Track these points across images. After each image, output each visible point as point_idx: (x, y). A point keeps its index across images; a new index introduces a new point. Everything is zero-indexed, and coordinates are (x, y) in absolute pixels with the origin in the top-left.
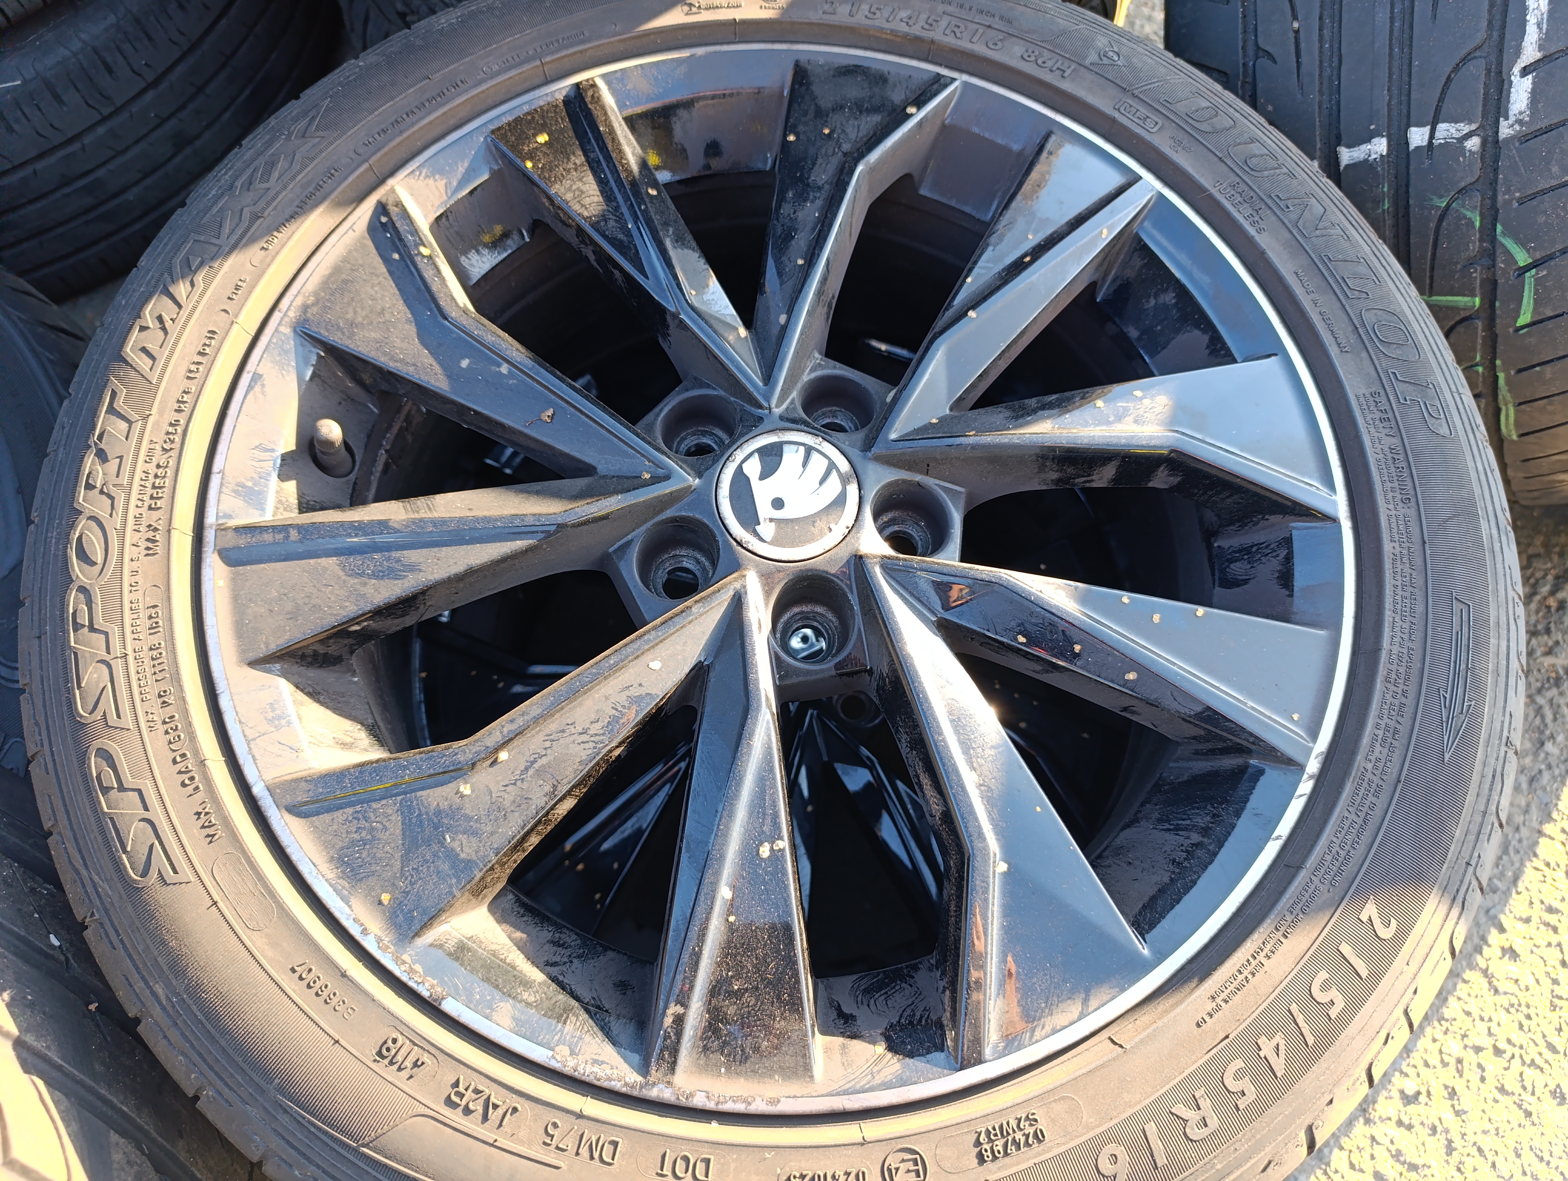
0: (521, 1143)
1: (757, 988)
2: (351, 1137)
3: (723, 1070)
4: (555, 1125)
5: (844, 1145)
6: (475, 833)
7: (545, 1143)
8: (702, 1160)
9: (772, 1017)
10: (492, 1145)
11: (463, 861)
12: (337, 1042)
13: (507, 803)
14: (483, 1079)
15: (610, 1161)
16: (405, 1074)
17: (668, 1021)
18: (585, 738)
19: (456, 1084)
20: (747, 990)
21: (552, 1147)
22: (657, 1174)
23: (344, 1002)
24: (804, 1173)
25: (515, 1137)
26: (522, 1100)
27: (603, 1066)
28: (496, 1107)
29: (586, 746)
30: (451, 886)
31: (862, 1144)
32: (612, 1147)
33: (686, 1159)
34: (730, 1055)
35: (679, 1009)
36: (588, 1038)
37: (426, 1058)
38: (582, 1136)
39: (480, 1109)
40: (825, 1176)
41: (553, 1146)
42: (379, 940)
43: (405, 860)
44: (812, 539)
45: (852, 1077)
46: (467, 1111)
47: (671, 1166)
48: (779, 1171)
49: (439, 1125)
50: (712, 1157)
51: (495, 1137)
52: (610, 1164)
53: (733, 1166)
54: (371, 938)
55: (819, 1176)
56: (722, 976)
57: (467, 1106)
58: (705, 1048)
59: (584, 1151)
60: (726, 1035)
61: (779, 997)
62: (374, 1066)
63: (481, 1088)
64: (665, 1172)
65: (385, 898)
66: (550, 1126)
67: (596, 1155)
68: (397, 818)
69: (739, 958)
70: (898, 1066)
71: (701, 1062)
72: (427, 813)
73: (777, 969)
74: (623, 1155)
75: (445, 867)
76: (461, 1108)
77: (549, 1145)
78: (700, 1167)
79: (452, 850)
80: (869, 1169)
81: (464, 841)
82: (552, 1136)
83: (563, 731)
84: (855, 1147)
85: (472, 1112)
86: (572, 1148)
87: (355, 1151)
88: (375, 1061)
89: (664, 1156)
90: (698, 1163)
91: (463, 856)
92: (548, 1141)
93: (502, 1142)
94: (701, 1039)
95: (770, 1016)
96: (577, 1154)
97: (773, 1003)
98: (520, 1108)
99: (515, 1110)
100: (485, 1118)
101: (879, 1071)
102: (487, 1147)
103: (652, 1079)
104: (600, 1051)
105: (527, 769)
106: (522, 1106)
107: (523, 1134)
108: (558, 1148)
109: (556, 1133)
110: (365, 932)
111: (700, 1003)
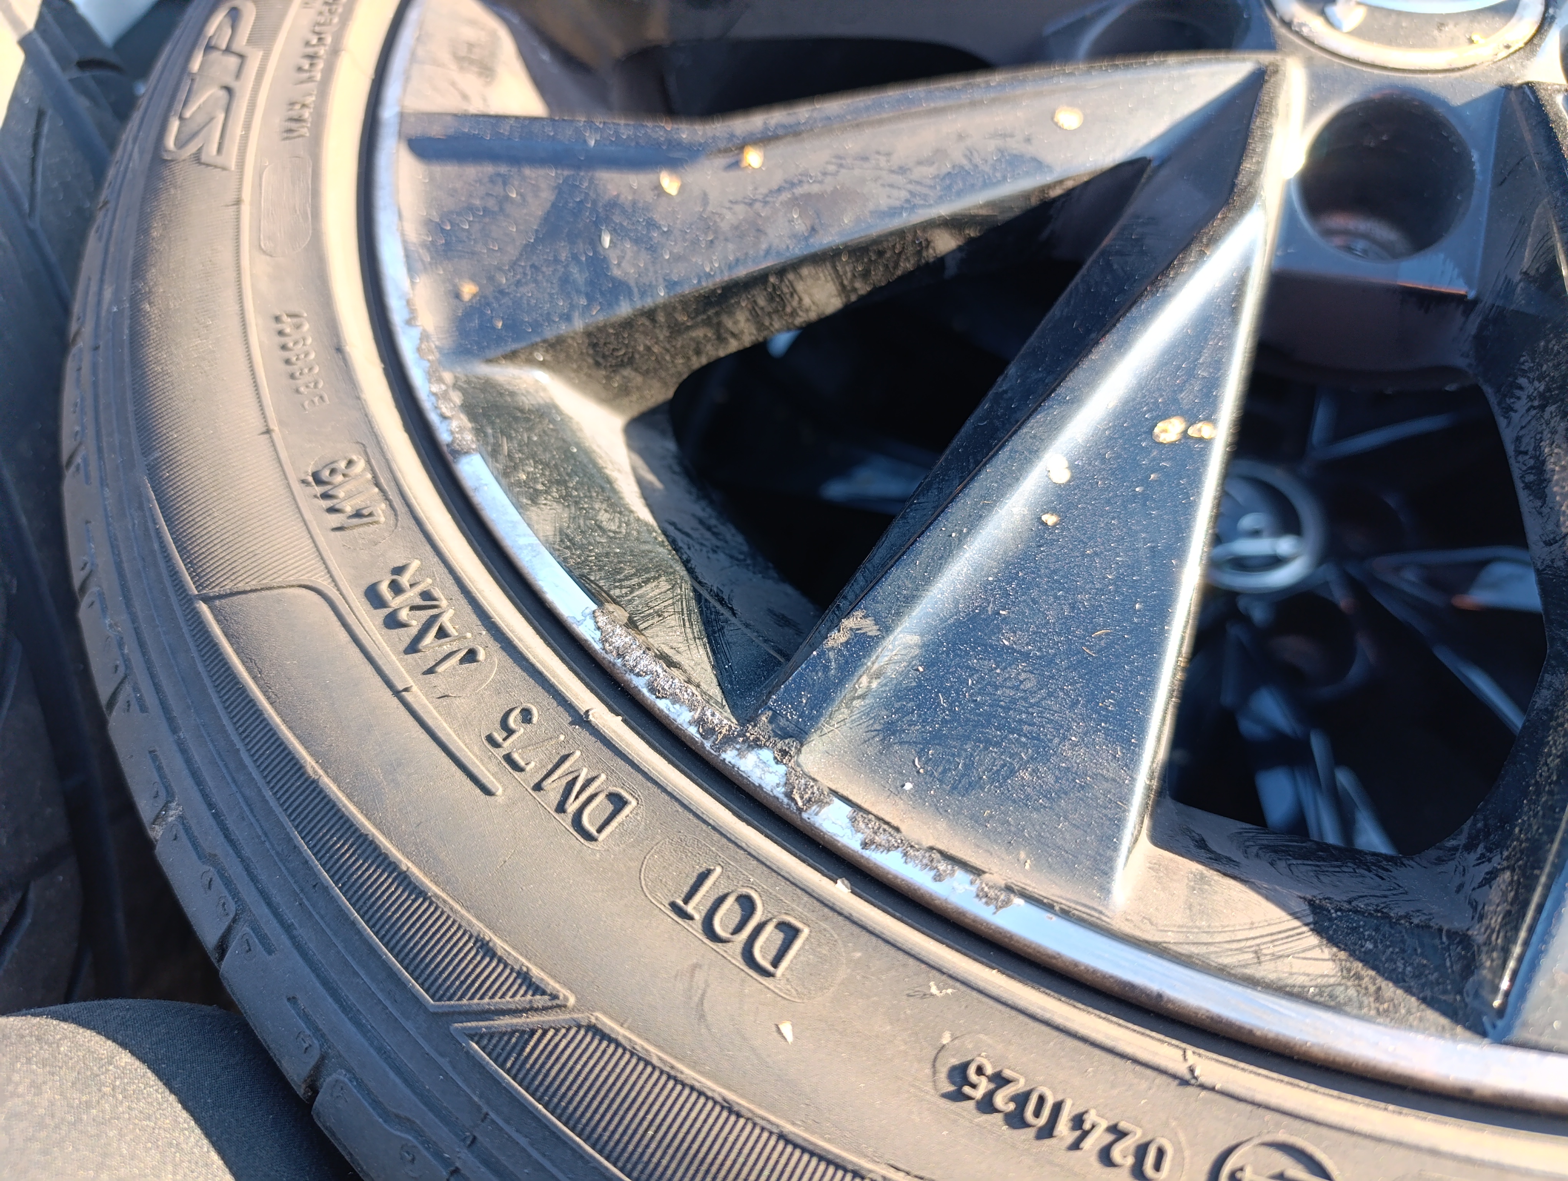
0: (449, 715)
1: (1051, 662)
2: (196, 575)
3: (908, 786)
4: (527, 717)
5: (1136, 1061)
6: (653, 249)
7: (490, 739)
8: (783, 926)
9: (1062, 730)
10: (397, 693)
11: (613, 279)
12: (268, 431)
13: (724, 226)
14: (450, 581)
15: (593, 830)
16: (335, 520)
17: (837, 638)
18: (899, 179)
19: (399, 570)
20: (1026, 656)
21: (499, 753)
22: (674, 906)
23: (316, 386)
24: (1008, 1073)
25: (445, 702)
26: (494, 646)
27: (675, 672)
28: (442, 633)
29: (895, 193)
30: (572, 307)
31: (1184, 1082)
32: (610, 808)
33: (747, 905)
34: (936, 764)
35: (870, 627)
36: (673, 621)
37: (381, 509)
38: (564, 758)
39: (416, 625)
40: (1057, 1108)
41: (503, 752)
42: (425, 337)
43: (529, 249)
44: (1432, 44)
45: (1205, 938)
46: (392, 622)
47: (709, 904)
48: (946, 1039)
49: (334, 618)
50: (806, 931)
51: (410, 682)
52: (589, 837)
53: (843, 973)
54: (415, 333)
55: (1041, 1100)
56: (984, 610)
57: (394, 613)
58: (890, 730)
59: (554, 787)
60: (944, 722)
61: (1092, 699)
62: (297, 487)
63: (437, 592)
64: (690, 909)
65: (469, 290)
66: (516, 712)
67: (572, 807)
68: (547, 196)
69: (1034, 593)
70: (1329, 968)
71: (870, 751)
72: (594, 202)
73: (1109, 646)
74: (623, 831)
75: (579, 276)
76: (386, 611)
77: (496, 745)
78: (769, 938)
79: (605, 260)
80: (1179, 1150)
81: (629, 254)
82: (510, 732)
83: (865, 159)
84: (1161, 1079)
85: (404, 625)
86: (534, 768)
87: (188, 601)
88: (304, 482)
89: (703, 877)
90: (770, 928)
91: (616, 272)
92: (498, 737)
93: (418, 697)
94: (887, 705)
95: (1058, 726)
96: (538, 787)
97: (1075, 703)
98: (481, 655)
99: (471, 656)
100: (413, 647)
101: (1276, 957)
102: (389, 693)
103: (752, 732)
104: (683, 647)
105: (780, 190)
106: (488, 655)
107: (462, 703)
108: (508, 758)
109: (521, 730)
110: (410, 322)
111: (916, 639)
